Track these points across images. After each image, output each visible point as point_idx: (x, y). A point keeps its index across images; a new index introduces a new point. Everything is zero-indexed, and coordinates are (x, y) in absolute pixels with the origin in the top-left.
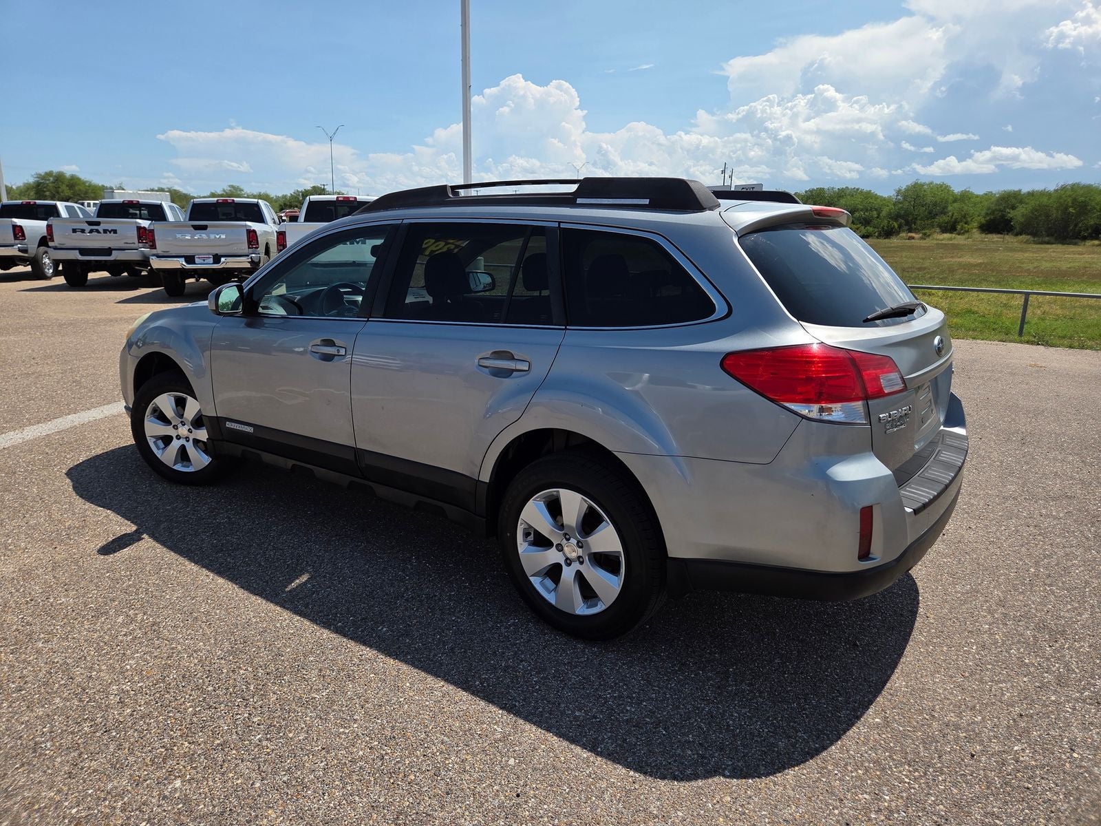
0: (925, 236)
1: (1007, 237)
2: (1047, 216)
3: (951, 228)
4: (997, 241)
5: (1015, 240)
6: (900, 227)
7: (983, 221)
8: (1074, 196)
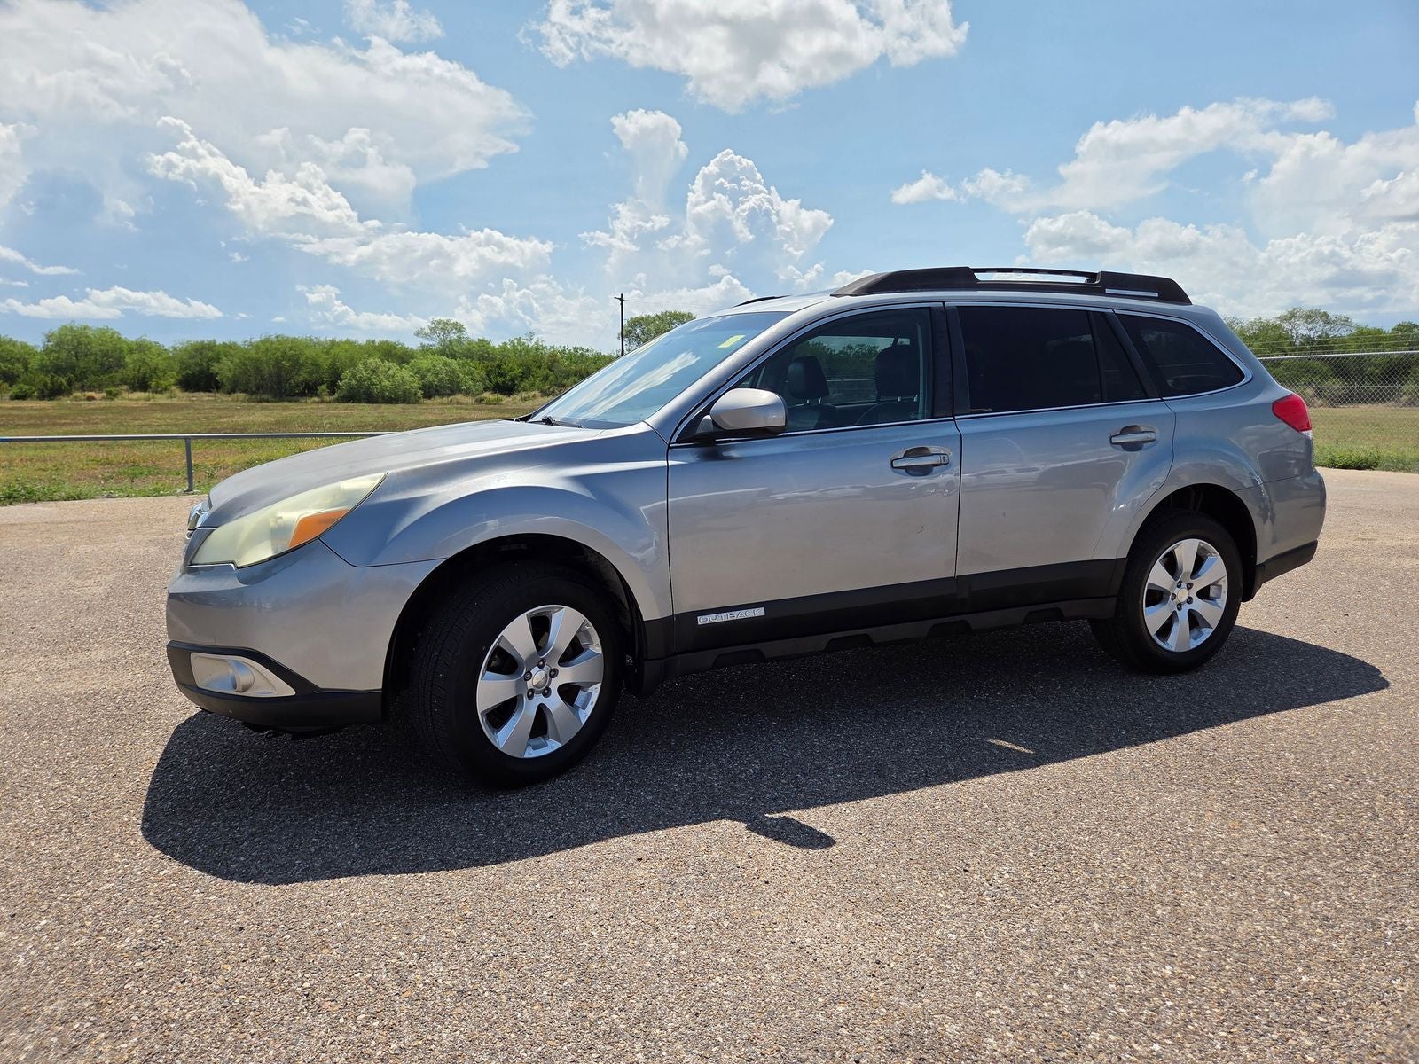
0: (112, 396)
1: (218, 395)
2: (258, 370)
3: (142, 384)
4: (208, 400)
5: (230, 399)
6: (70, 383)
7: (180, 377)
8: (282, 350)
